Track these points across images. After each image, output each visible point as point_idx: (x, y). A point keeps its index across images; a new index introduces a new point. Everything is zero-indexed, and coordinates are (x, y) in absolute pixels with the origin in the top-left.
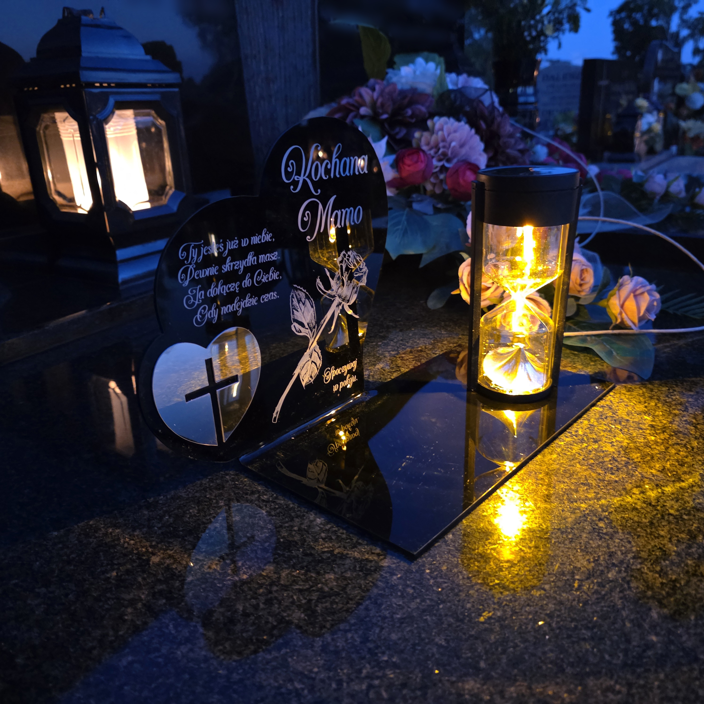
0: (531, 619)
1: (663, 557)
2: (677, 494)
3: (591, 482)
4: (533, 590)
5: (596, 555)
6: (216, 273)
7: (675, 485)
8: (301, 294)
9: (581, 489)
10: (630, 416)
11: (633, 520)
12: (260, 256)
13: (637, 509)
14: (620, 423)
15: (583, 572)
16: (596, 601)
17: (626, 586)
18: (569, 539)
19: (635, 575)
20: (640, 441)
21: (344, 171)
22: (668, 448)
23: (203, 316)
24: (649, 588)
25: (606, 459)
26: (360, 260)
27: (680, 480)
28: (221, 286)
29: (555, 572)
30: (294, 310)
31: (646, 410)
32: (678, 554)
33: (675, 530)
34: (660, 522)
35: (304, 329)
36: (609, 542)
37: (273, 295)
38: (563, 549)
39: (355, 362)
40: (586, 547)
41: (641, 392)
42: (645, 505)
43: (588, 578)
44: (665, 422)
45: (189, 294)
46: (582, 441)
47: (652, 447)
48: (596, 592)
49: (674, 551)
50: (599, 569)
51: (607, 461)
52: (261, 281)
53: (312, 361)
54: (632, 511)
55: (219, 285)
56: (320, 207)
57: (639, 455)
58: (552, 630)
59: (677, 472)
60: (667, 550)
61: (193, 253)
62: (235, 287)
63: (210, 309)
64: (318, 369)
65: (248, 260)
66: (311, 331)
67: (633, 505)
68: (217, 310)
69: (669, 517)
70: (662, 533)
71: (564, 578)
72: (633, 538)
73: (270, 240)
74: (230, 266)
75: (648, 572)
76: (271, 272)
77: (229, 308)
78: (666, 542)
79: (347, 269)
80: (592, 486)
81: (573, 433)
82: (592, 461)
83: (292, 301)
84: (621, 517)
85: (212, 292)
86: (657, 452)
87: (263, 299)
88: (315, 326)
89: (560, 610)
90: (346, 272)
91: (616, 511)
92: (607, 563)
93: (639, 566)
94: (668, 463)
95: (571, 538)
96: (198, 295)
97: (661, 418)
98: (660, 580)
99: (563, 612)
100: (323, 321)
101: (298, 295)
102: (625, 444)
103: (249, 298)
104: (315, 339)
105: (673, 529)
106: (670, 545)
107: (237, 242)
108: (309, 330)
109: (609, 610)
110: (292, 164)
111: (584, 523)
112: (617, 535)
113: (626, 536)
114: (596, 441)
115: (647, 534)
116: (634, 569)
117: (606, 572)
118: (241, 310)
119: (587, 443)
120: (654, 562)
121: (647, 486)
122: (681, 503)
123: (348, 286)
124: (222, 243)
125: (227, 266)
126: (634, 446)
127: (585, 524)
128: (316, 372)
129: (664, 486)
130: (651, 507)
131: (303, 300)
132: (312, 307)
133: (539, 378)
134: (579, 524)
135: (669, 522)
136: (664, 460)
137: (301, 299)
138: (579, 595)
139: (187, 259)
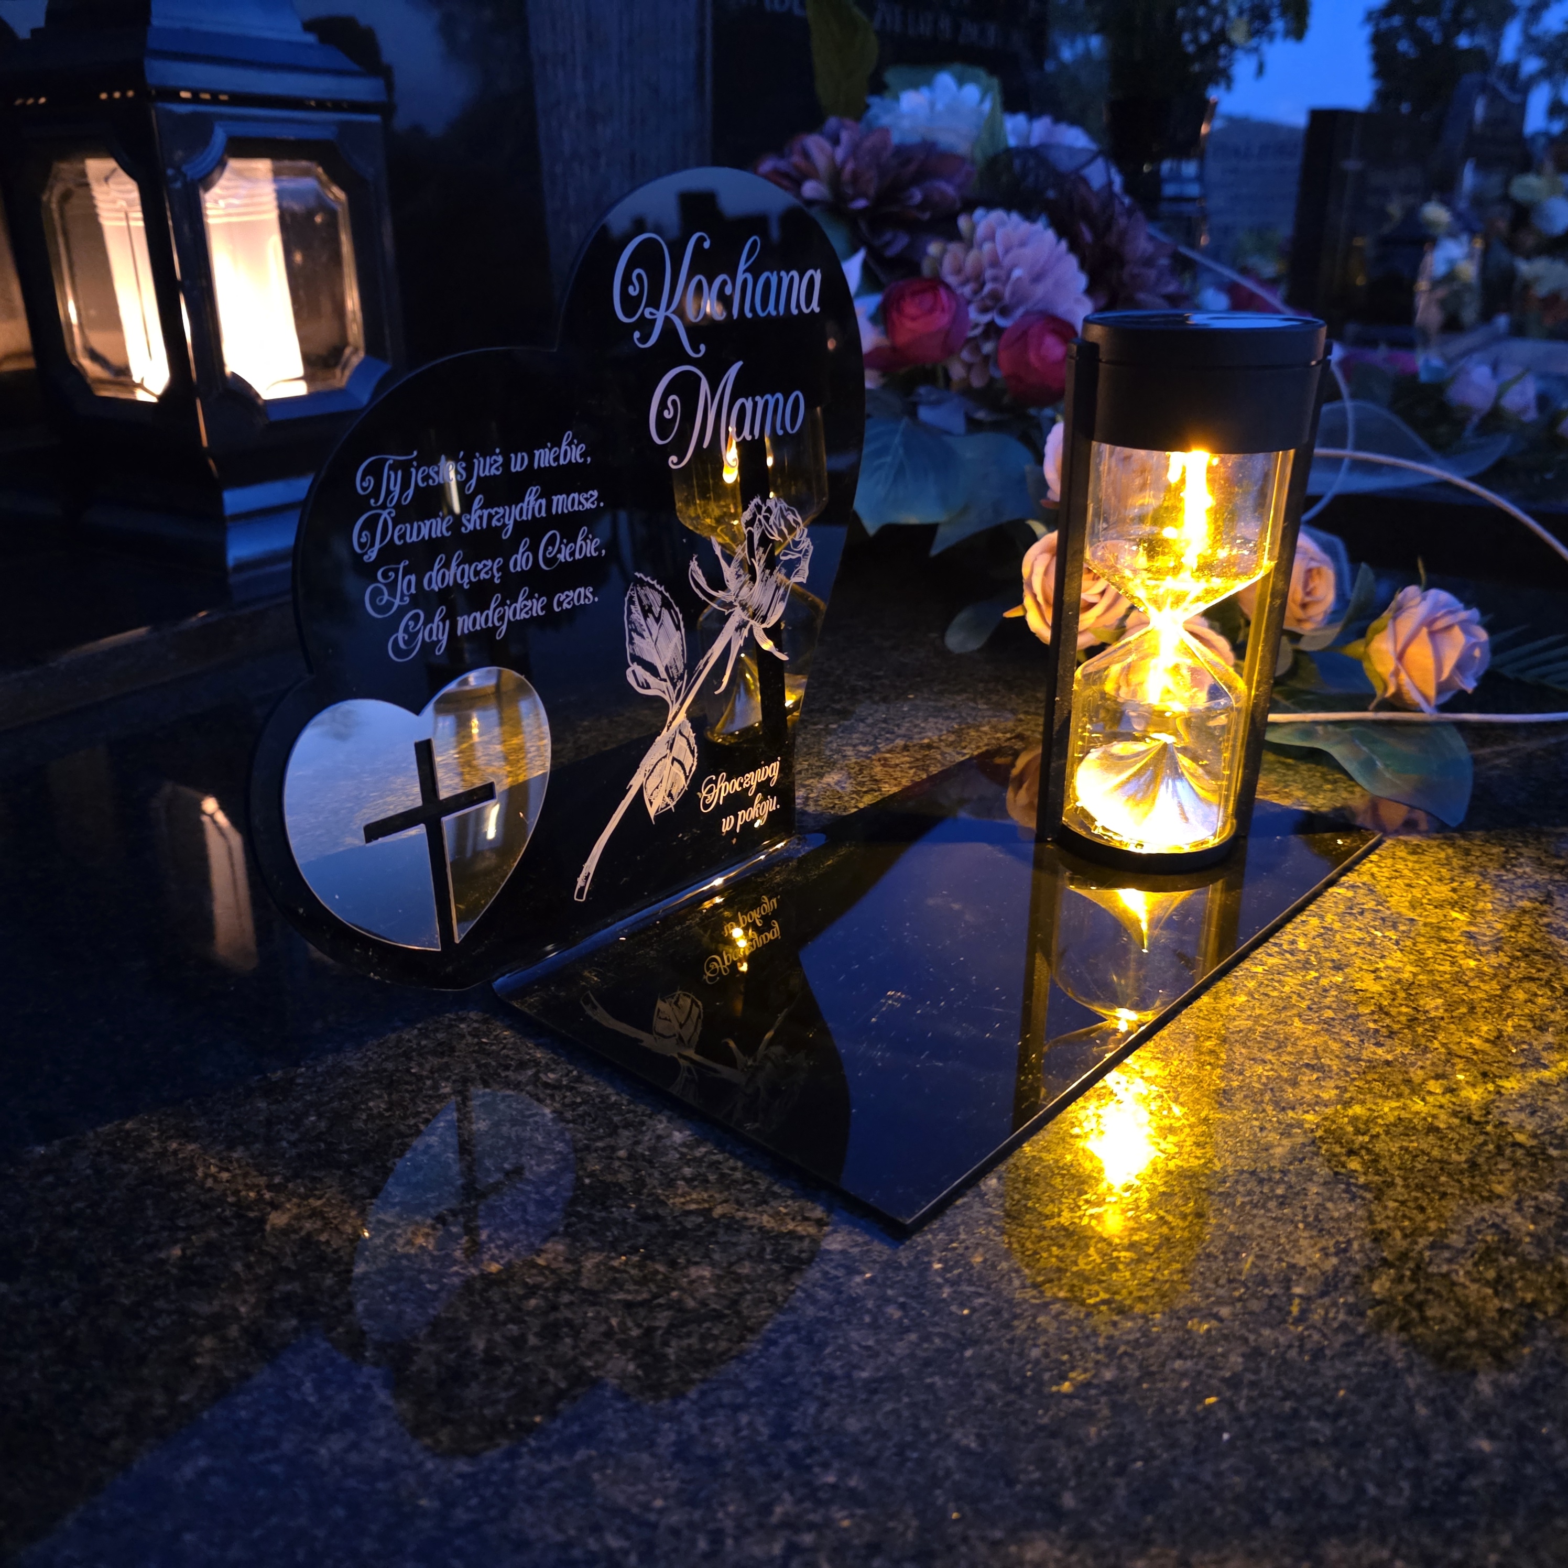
0: (1186, 1390)
1: (1503, 1246)
2: (1533, 1097)
3: (1329, 1062)
4: (1191, 1318)
5: (1341, 1239)
6: (447, 534)
7: (1528, 1074)
8: (651, 596)
9: (1306, 1079)
10: (1419, 911)
11: (1428, 1154)
12: (555, 498)
13: (1437, 1130)
14: (1394, 926)
15: (1310, 1278)
16: (1345, 1349)
17: (1414, 1314)
18: (1278, 1197)
19: (1436, 1288)
20: (1441, 968)
21: (765, 305)
22: (1509, 987)
23: (413, 636)
24: (1470, 1321)
25: (1366, 1010)
26: (797, 523)
27: (1538, 1064)
28: (458, 566)
29: (1243, 1278)
30: (634, 635)
31: (1455, 897)
32: (1538, 1240)
33: (1530, 1183)
34: (1493, 1161)
35: (657, 681)
36: (1373, 1207)
37: (583, 595)
38: (1264, 1220)
39: (776, 765)
40: (1316, 1218)
41: (1442, 855)
42: (1456, 1121)
43: (1323, 1294)
44: (1499, 926)
45: (377, 581)
46: (1306, 966)
47: (1471, 984)
48: (1344, 1327)
49: (1530, 1234)
50: (1348, 1273)
51: (1365, 1015)
52: (555, 558)
53: (674, 759)
54: (1427, 1134)
55: (454, 564)
56: (705, 386)
57: (1440, 1001)
58: (1239, 1419)
59: (1530, 1044)
60: (1511, 1230)
61: (392, 481)
62: (491, 569)
63: (429, 620)
64: (687, 778)
65: (525, 505)
66: (674, 686)
67: (1430, 1120)
68: (448, 623)
69: (1513, 1152)
70: (1499, 1189)
71: (1266, 1291)
72: (1431, 1200)
73: (580, 461)
74: (481, 517)
75: (1468, 1283)
76: (580, 538)
77: (475, 619)
78: (1509, 1211)
79: (765, 541)
80: (1330, 1071)
81: (1285, 947)
82: (1329, 1014)
83: (630, 613)
84: (1401, 1148)
85: (435, 580)
86: (1482, 995)
87: (560, 604)
88: (682, 675)
89: (1257, 1371)
90: (761, 549)
91: (1387, 1133)
92: (1369, 1258)
93: (1445, 1268)
94: (1510, 1023)
95: (1282, 1196)
96: (402, 585)
97: (1489, 917)
98: (1496, 1301)
99: (1264, 1373)
100: (702, 662)
101: (643, 598)
102: (1406, 976)
103: (526, 599)
104: (682, 704)
105: (1524, 1180)
106: (1519, 1219)
107: (500, 459)
108: (669, 683)
109: (1374, 1371)
110: (639, 277)
111: (1312, 1159)
112: (1391, 1192)
113: (1414, 1194)
114: (1338, 967)
115: (1462, 1190)
116: (1433, 1275)
117: (1366, 1280)
118: (504, 627)
119: (1317, 971)
120: (1481, 1258)
121: (1460, 1077)
122: (1542, 1118)
123: (765, 581)
124: (463, 459)
125: (475, 517)
126: (1429, 982)
127: (1314, 1163)
128: (682, 783)
129: (1500, 1077)
130: (1472, 1127)
131: (656, 610)
132: (678, 628)
133: (1206, 816)
134: (1301, 1161)
135: (1516, 1164)
136: (1500, 1015)
137: (650, 606)
138: (1302, 1332)
139: (376, 493)
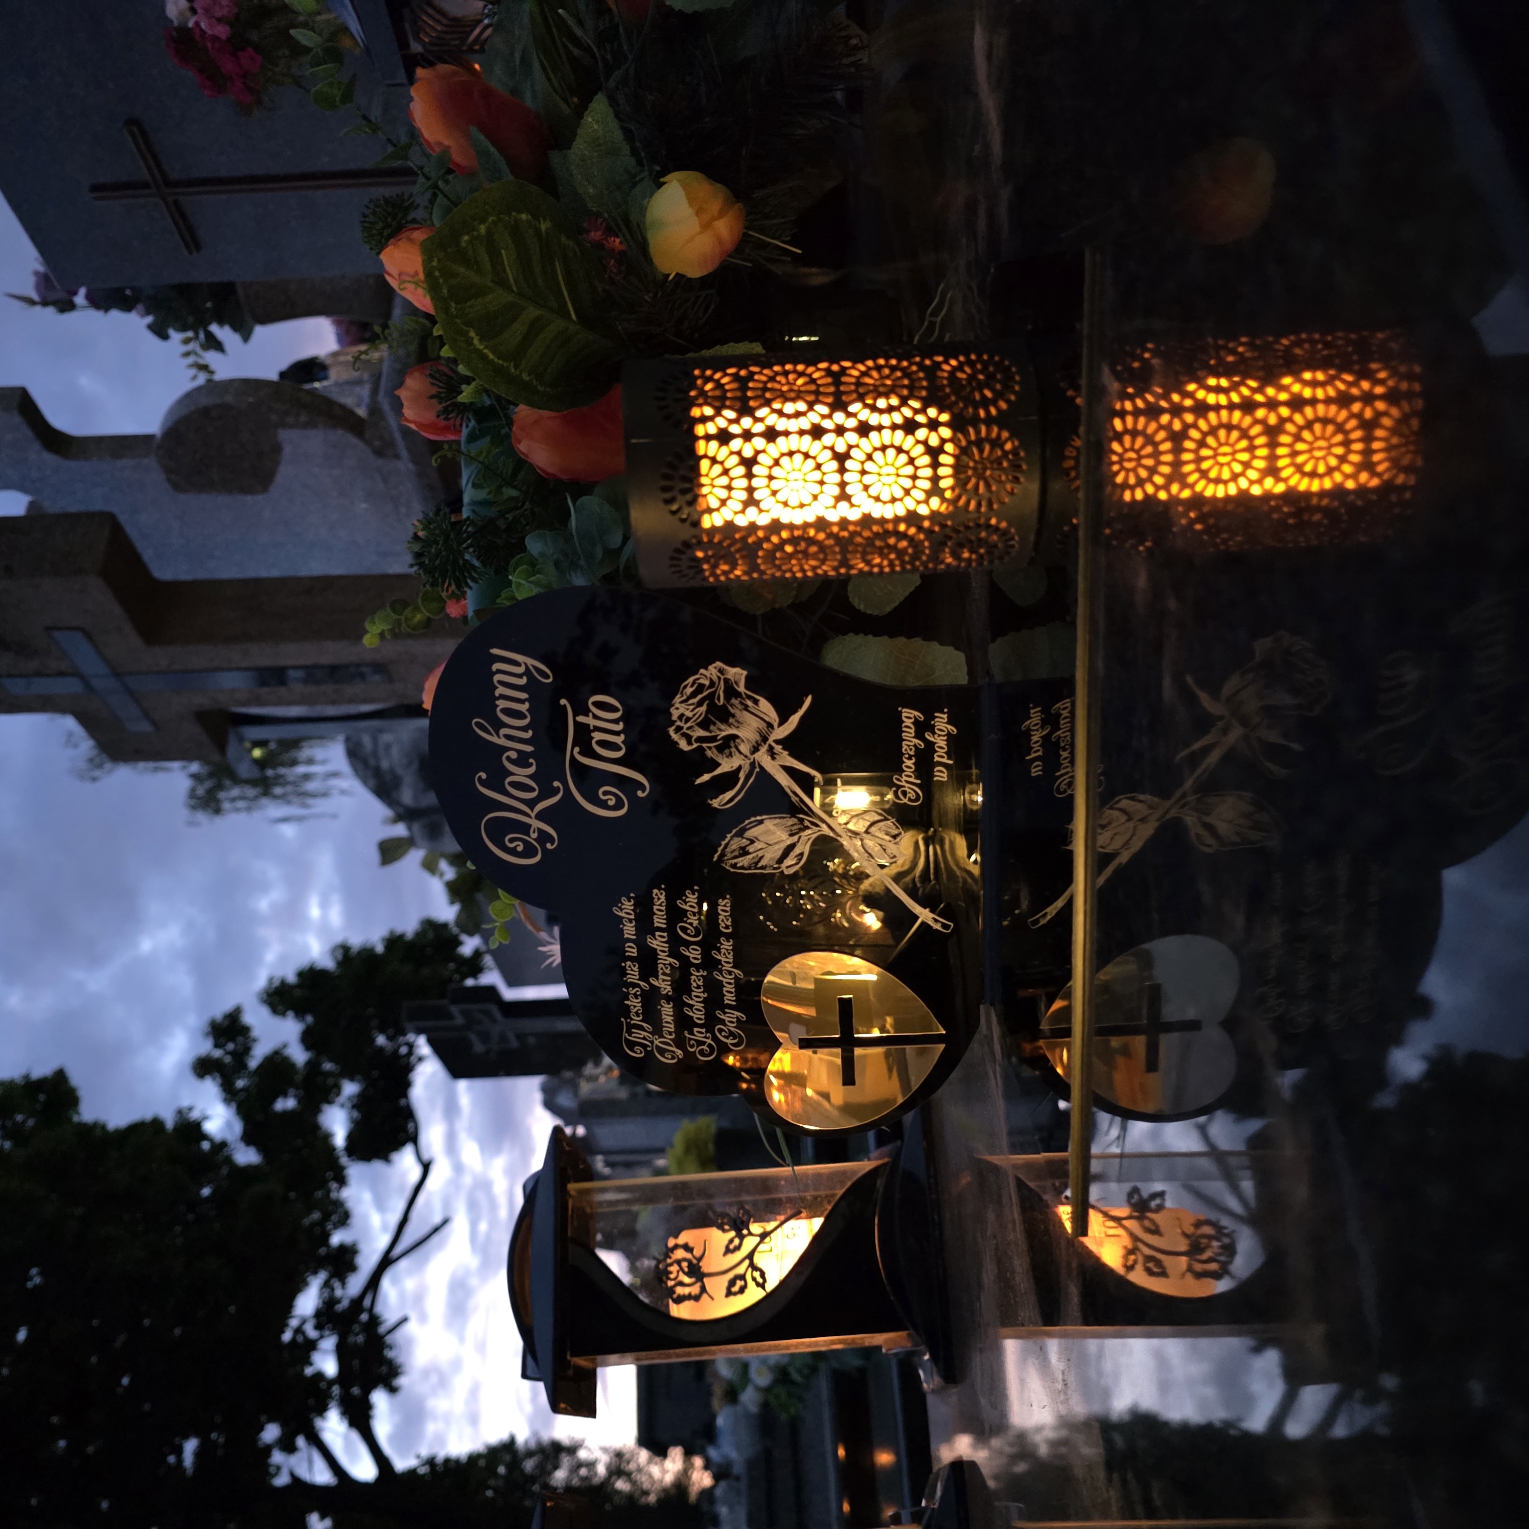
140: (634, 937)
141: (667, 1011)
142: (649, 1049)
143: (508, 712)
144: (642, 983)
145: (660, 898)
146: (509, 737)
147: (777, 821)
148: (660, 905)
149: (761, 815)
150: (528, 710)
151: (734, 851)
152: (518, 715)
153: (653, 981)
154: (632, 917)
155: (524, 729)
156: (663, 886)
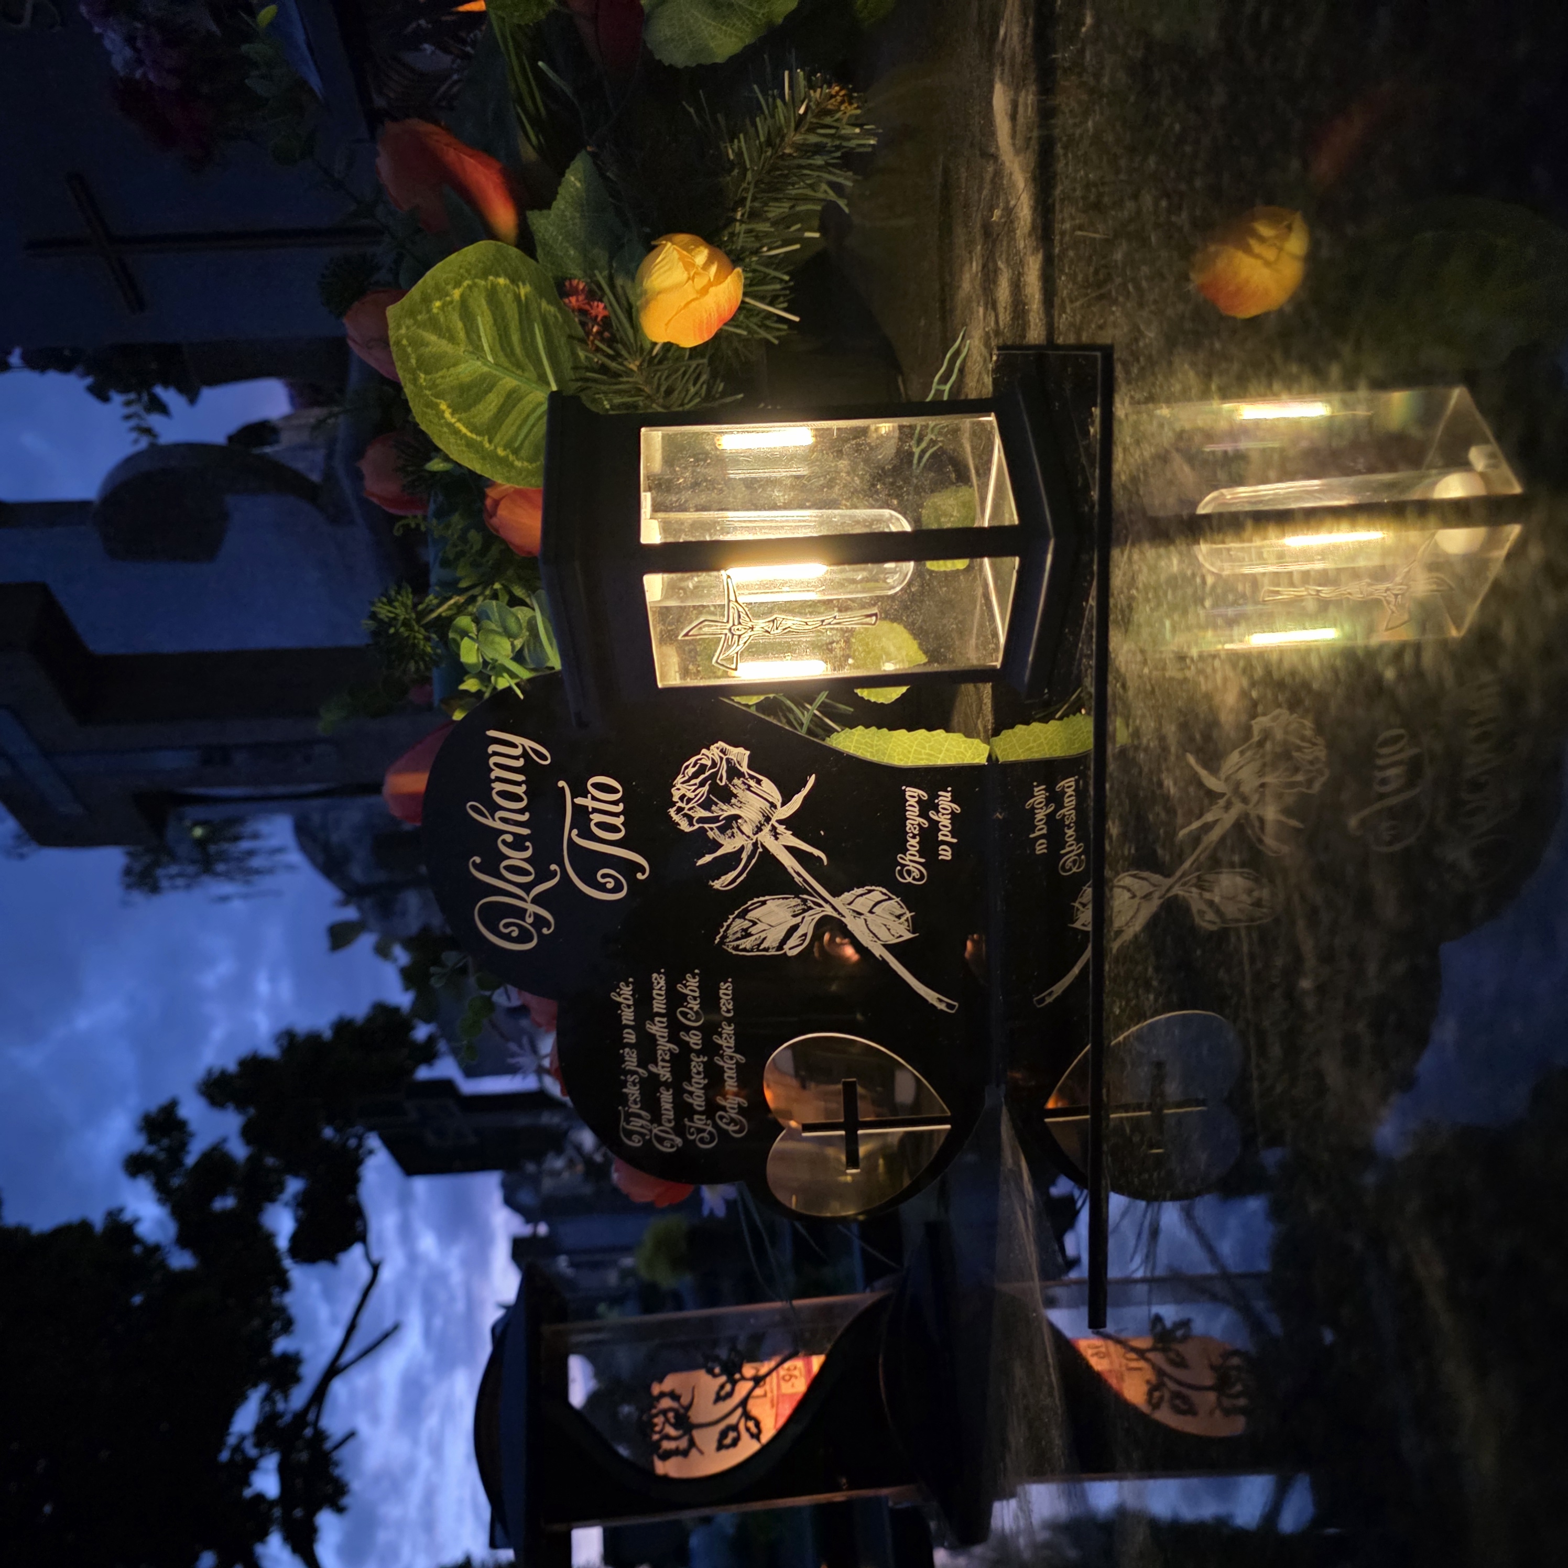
140: (632, 1023)
141: (666, 1098)
142: (647, 1137)
143: (504, 794)
144: (640, 1070)
145: (659, 982)
146: (503, 820)
147: (781, 901)
148: (660, 989)
149: (764, 896)
150: (524, 793)
151: (737, 932)
152: (516, 798)
153: (652, 1068)
154: (631, 1002)
155: (521, 811)
156: (662, 970)
